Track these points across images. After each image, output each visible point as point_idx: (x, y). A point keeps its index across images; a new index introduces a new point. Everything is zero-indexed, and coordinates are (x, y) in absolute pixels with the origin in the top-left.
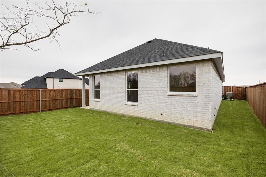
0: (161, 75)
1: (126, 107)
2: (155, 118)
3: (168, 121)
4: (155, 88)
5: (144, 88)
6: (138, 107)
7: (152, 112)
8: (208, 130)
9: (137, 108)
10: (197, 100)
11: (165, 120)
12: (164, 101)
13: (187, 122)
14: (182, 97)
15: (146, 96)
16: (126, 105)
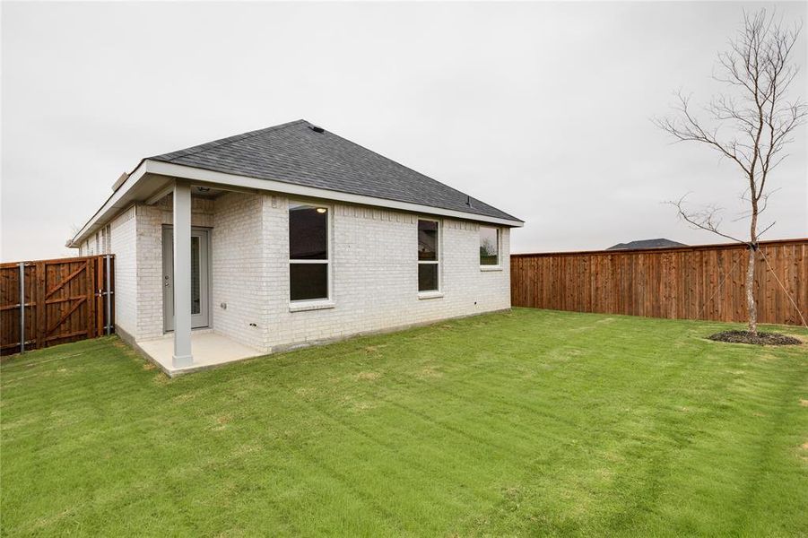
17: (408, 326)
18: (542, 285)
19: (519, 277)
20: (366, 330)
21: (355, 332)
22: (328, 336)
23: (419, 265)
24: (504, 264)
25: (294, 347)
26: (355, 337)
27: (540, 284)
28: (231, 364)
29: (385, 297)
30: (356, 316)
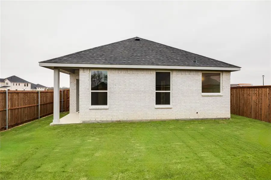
0: (196, 79)
1: (157, 111)
2: (190, 118)
3: (202, 118)
4: (191, 89)
5: (179, 90)
6: (172, 109)
7: (188, 112)
8: (229, 119)
9: (171, 111)
10: (223, 98)
11: (199, 118)
12: (199, 102)
13: (217, 116)
14: (213, 97)
15: (181, 97)
16: (156, 109)
17: (148, 120)
18: (261, 106)
19: (247, 99)
20: (124, 119)
21: (118, 120)
22: (105, 120)
23: (156, 92)
24: (225, 92)
25: (91, 122)
26: (118, 122)
27: (260, 105)
28: (68, 124)
29: (134, 106)
30: (119, 113)
